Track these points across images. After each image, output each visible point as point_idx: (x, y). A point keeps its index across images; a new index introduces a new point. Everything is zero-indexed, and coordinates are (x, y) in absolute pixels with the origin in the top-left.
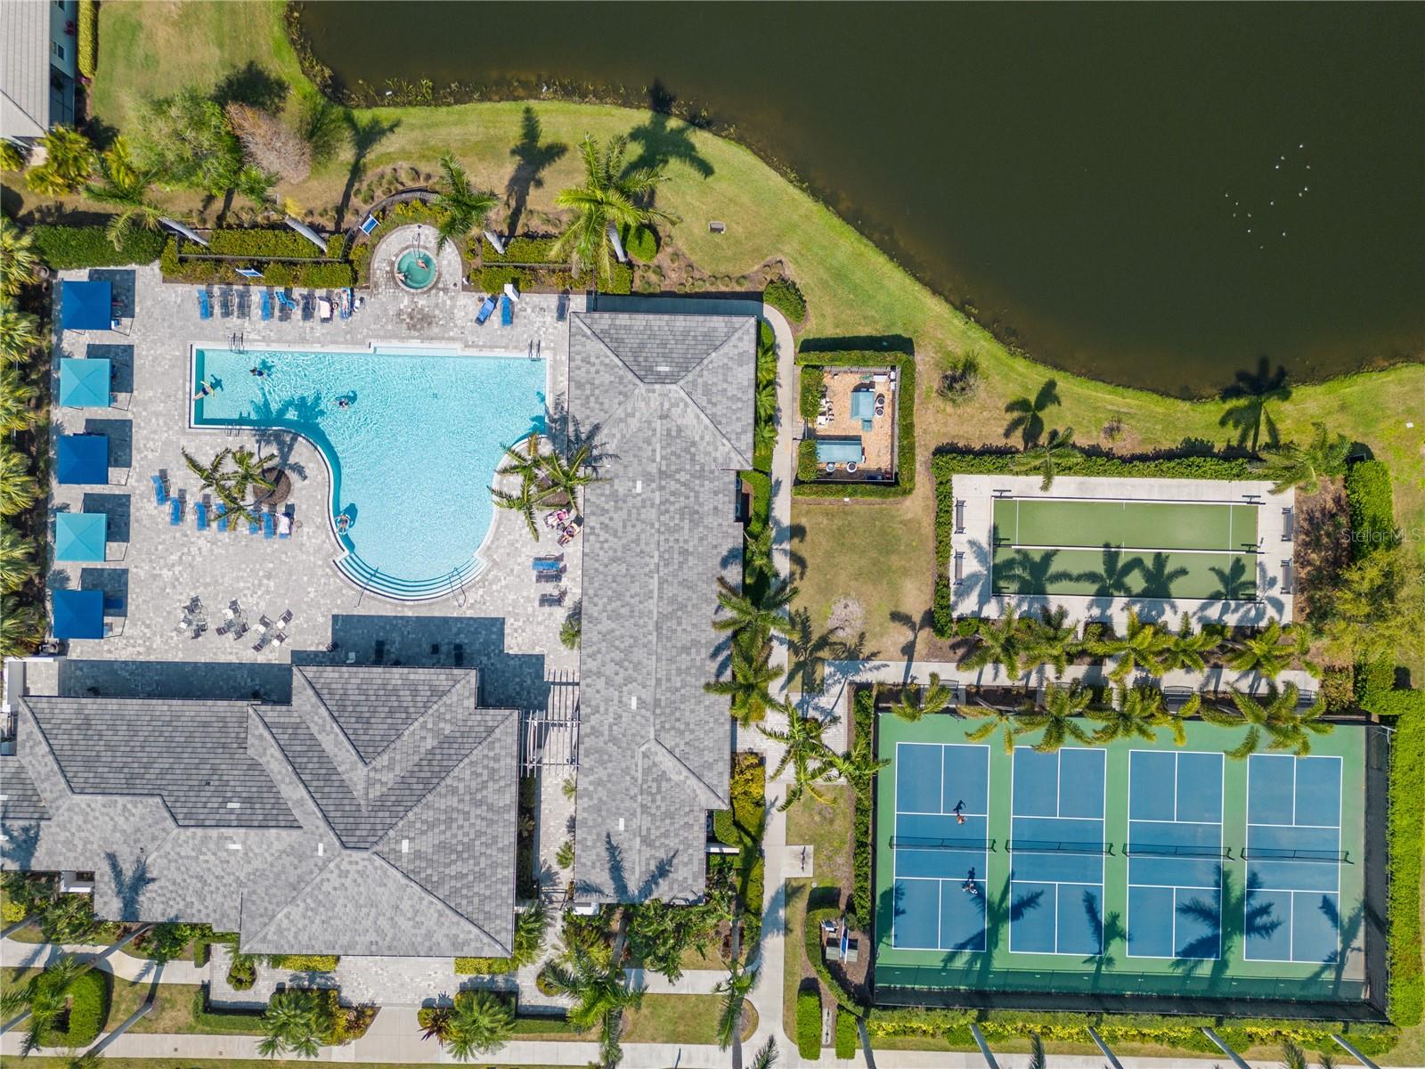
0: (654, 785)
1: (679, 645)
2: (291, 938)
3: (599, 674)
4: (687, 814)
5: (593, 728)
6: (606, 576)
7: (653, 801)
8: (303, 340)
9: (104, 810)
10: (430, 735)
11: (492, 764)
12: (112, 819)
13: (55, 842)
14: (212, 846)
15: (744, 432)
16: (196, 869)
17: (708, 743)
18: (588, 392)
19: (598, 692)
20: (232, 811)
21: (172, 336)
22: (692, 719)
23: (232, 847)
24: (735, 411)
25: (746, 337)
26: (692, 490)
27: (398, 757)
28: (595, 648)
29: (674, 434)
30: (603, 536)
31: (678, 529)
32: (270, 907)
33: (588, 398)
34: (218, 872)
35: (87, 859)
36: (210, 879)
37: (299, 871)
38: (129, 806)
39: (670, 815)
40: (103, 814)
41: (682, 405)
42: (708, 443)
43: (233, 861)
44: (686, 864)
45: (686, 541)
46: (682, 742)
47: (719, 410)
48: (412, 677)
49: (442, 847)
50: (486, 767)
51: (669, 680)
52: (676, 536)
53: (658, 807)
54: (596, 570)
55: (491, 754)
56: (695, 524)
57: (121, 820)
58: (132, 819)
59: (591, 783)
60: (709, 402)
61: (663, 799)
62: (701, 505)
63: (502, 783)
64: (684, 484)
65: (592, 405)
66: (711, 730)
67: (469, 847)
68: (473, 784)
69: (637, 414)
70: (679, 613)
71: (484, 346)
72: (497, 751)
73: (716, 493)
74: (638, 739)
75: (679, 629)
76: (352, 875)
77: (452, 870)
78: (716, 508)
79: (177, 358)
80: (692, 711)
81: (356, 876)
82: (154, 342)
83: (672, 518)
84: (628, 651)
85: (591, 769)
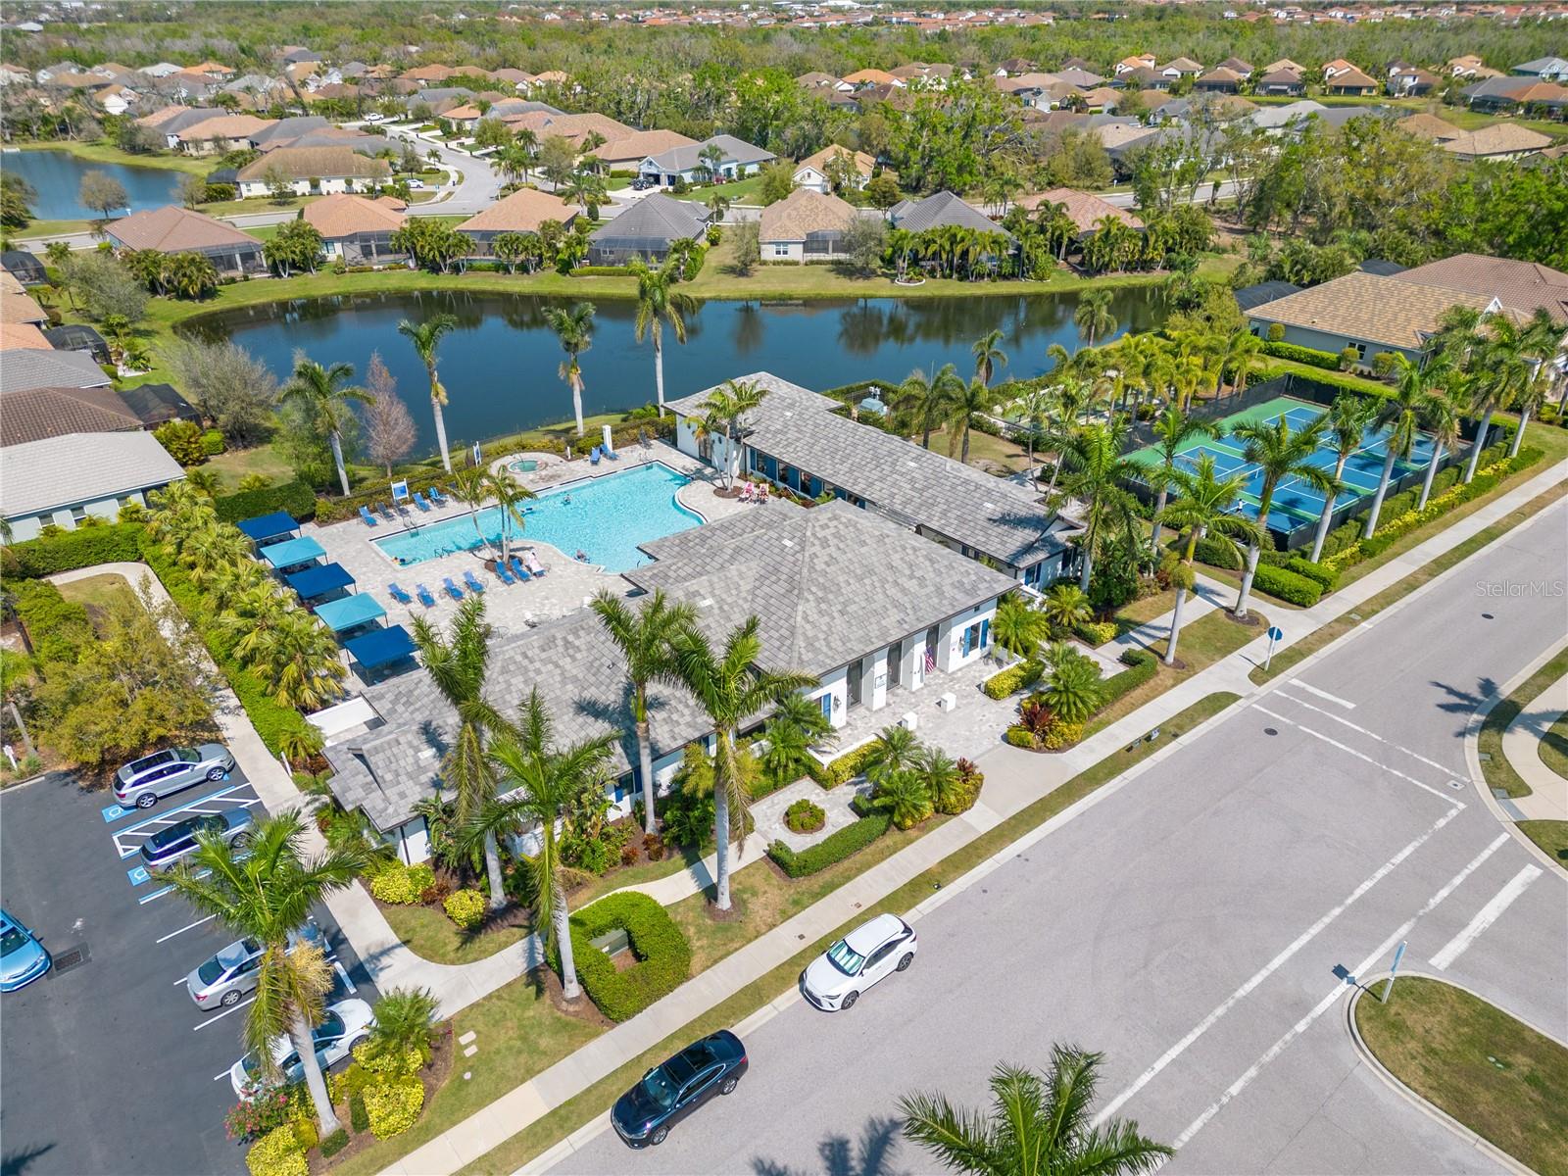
3: (870, 485)
6: (814, 456)
9: (544, 655)
12: (557, 666)
19: (880, 490)
21: (348, 542)
30: (791, 449)
38: (571, 638)
40: (544, 662)
57: (566, 662)
58: (579, 656)
76: (833, 541)
81: (836, 541)
82: (333, 549)
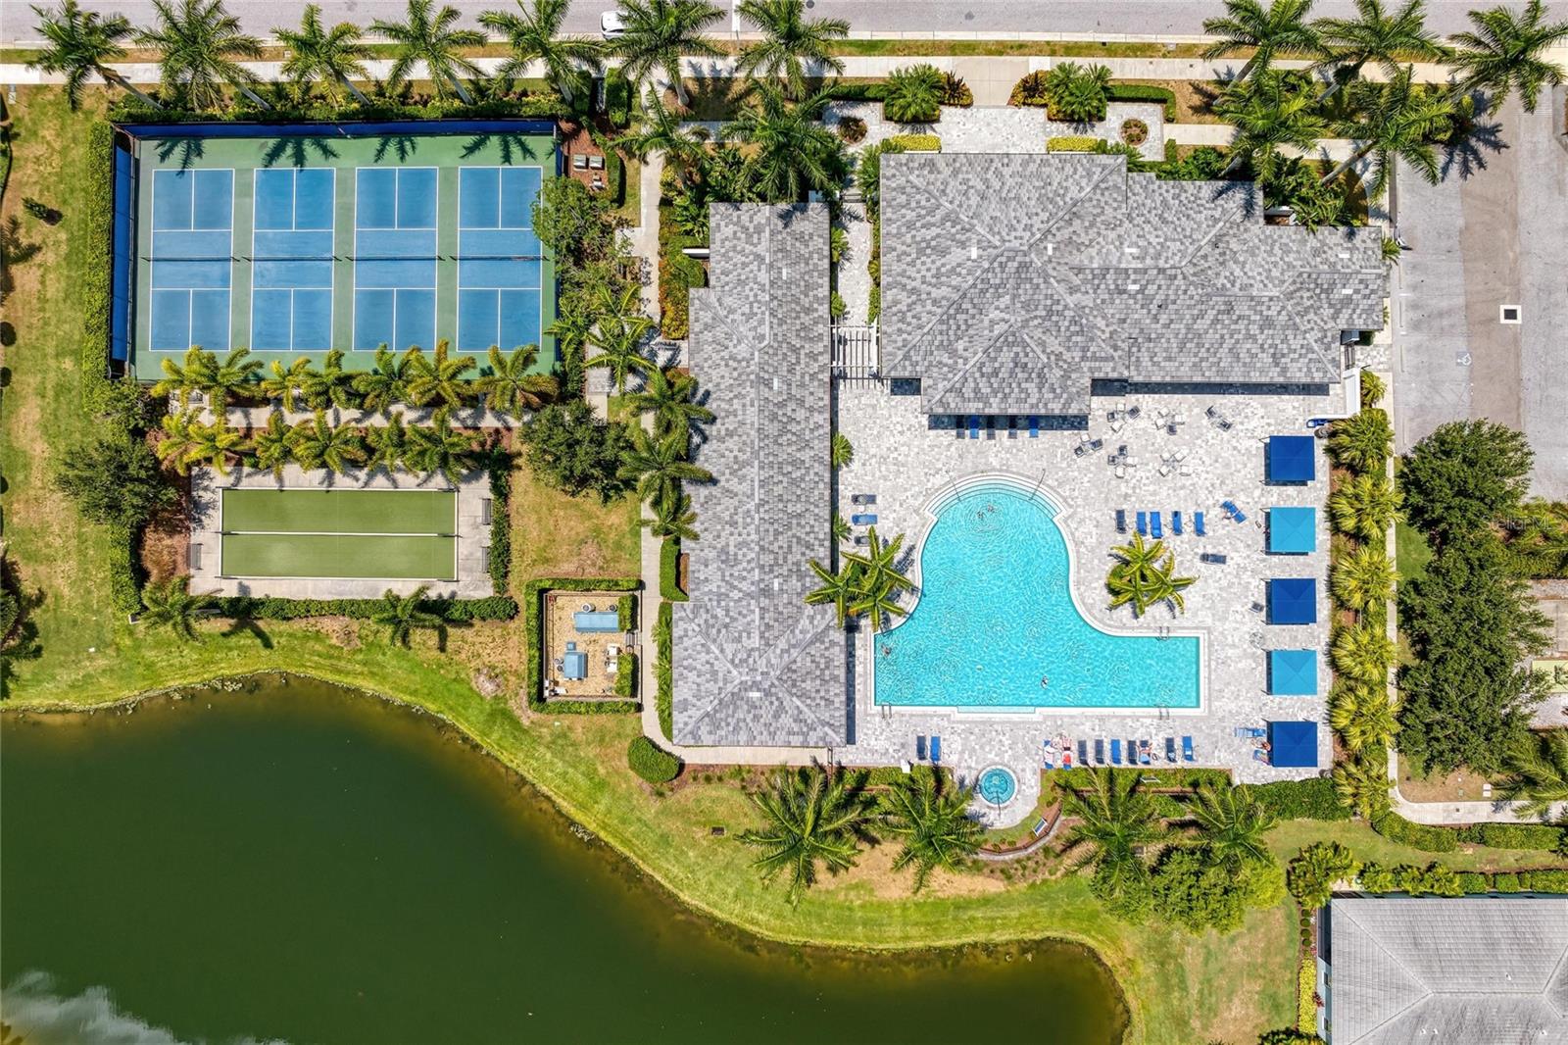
0: (755, 310)
1: (736, 438)
2: (1080, 169)
3: (811, 410)
4: (727, 284)
5: (816, 360)
6: (807, 501)
7: (756, 295)
8: (1101, 718)
10: (961, 352)
11: (904, 327)
13: (1298, 252)
14: (1151, 251)
15: (681, 638)
16: (1168, 230)
17: (708, 348)
18: (827, 672)
19: (812, 394)
20: (1135, 282)
21: (1222, 719)
22: (723, 370)
23: (1134, 250)
24: (690, 656)
25: (681, 726)
26: (727, 582)
27: (986, 332)
28: (816, 434)
29: (744, 634)
30: (811, 538)
31: (738, 546)
32: (1098, 196)
33: (827, 667)
34: (1147, 227)
35: (1271, 236)
36: (1155, 220)
37: (1071, 229)
38: (1229, 286)
39: (741, 283)
41: (737, 661)
42: (713, 626)
43: (1134, 238)
44: (727, 239)
45: (732, 534)
46: (731, 348)
47: (704, 657)
48: (981, 405)
49: (944, 253)
50: (909, 324)
51: (744, 405)
52: (740, 539)
53: (751, 290)
54: (817, 506)
55: (905, 336)
56: (724, 550)
57: (1238, 272)
59: (817, 310)
60: (712, 665)
61: (747, 297)
62: (719, 569)
63: (894, 309)
64: (735, 587)
65: (823, 661)
66: (706, 360)
67: (921, 252)
68: (919, 308)
69: (778, 651)
70: (736, 467)
71: (932, 716)
72: (900, 339)
73: (706, 580)
74: (771, 351)
75: (736, 453)
76: (1020, 227)
77: (935, 231)
78: (706, 566)
79: (1218, 699)
80: (723, 377)
82: (1239, 713)
83: (744, 555)
84: (783, 432)
85: (816, 323)
